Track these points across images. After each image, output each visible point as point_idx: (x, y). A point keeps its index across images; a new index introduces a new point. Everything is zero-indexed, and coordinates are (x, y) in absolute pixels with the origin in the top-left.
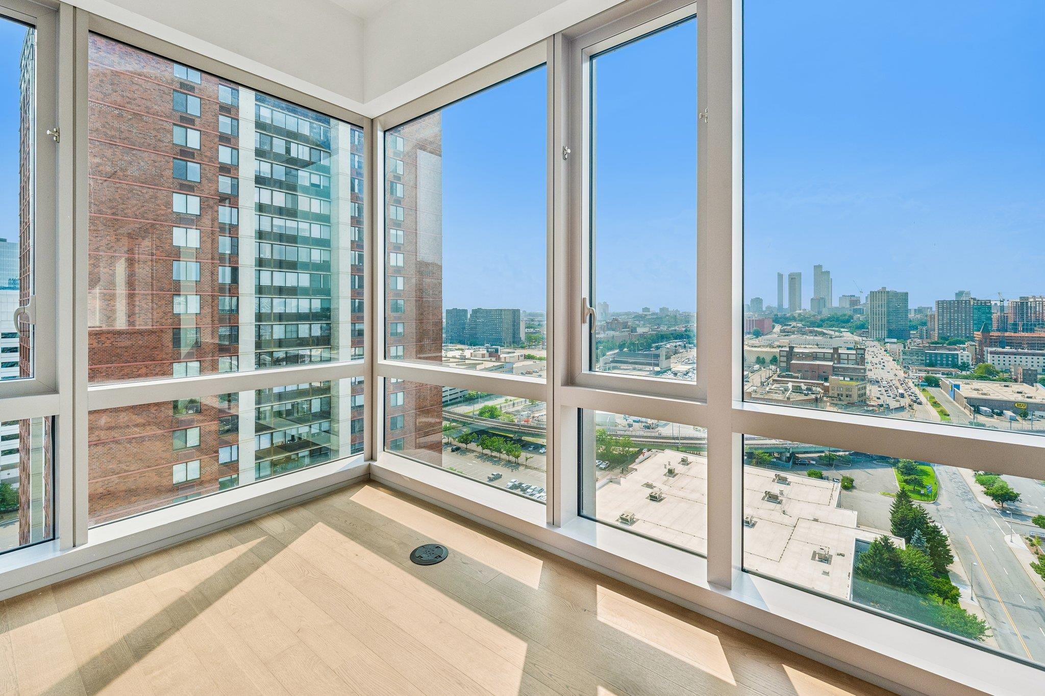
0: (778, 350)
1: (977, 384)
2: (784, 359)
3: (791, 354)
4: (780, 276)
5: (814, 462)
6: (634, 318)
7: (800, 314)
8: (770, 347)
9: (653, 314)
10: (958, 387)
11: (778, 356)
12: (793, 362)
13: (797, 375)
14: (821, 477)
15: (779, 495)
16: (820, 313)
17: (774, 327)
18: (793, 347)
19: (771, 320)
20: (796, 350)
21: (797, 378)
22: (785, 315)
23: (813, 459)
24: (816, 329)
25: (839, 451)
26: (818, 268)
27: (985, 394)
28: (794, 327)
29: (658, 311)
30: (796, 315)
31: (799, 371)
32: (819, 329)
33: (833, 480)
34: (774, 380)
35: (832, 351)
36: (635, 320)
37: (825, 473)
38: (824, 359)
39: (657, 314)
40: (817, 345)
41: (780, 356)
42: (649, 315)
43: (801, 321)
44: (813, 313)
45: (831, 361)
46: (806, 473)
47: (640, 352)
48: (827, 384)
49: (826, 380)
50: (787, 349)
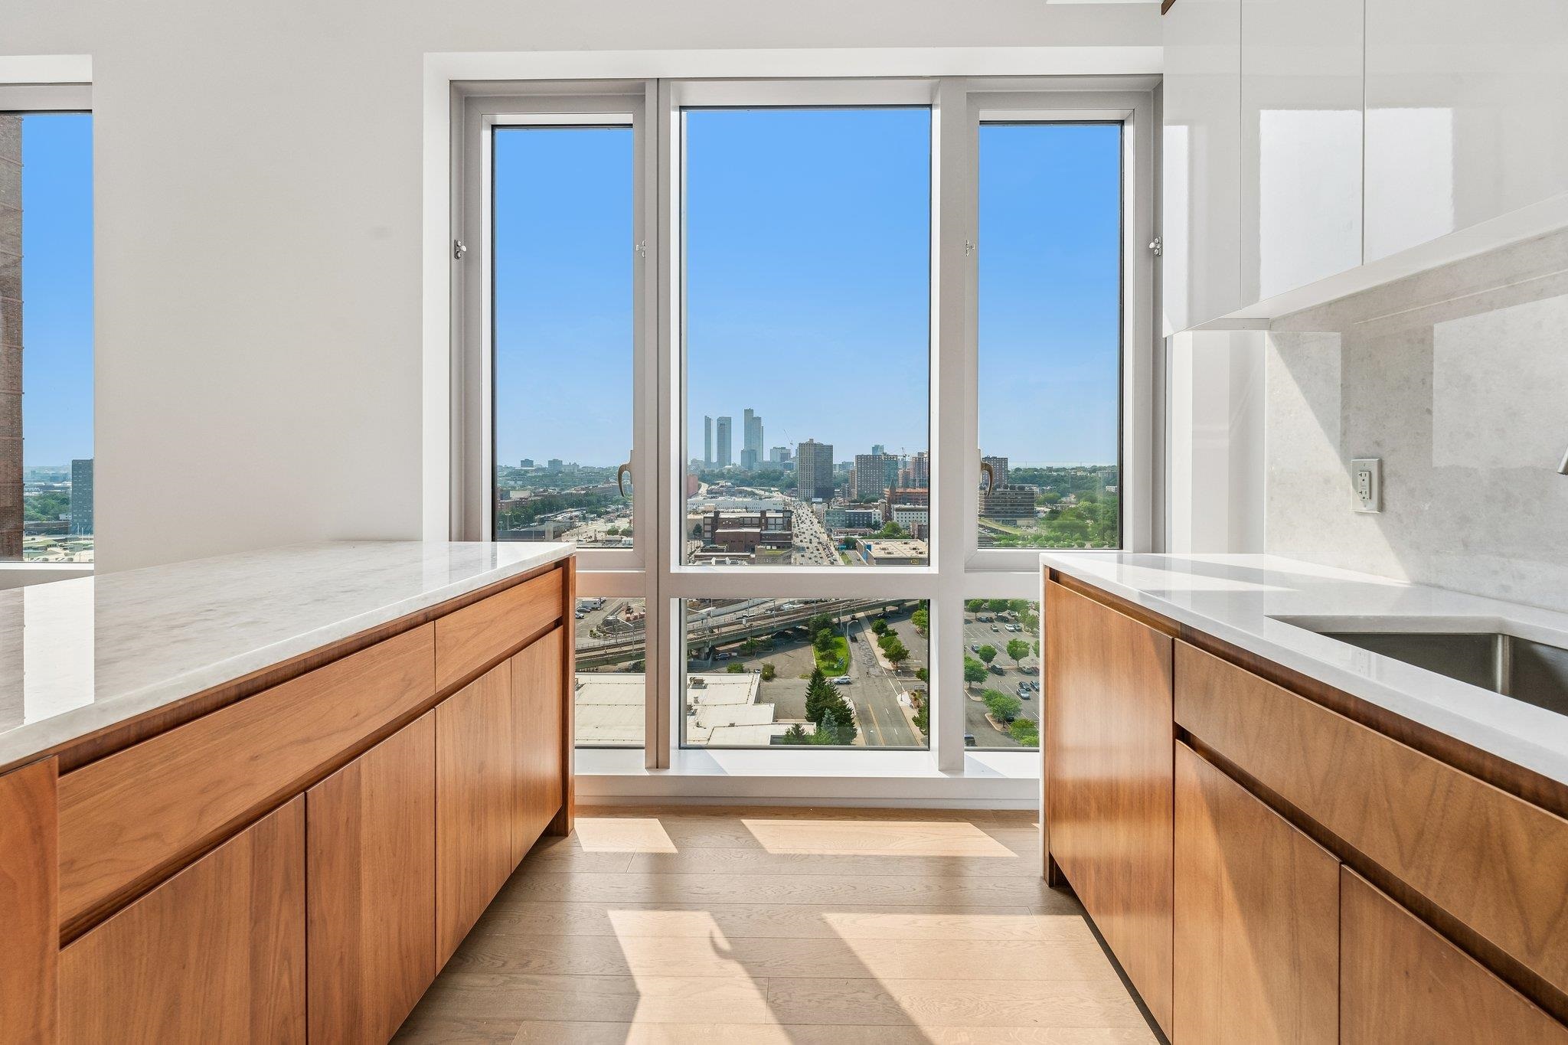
0: (701, 517)
1: (885, 543)
2: (708, 528)
3: (716, 521)
4: (708, 421)
5: (735, 654)
6: (506, 476)
7: (729, 470)
8: (694, 514)
9: (538, 470)
10: (869, 547)
11: (702, 525)
12: (717, 531)
13: (721, 547)
14: (742, 671)
15: (693, 704)
16: (750, 468)
17: (699, 487)
18: (719, 512)
19: (697, 478)
20: (722, 516)
21: (722, 551)
22: (713, 471)
23: (733, 650)
24: (746, 488)
25: (762, 635)
26: (749, 412)
27: (890, 553)
28: (722, 486)
29: (546, 465)
30: (725, 472)
31: (725, 542)
32: (749, 489)
33: (754, 672)
34: (696, 556)
35: (759, 515)
36: (508, 480)
37: (746, 665)
38: (752, 525)
39: (543, 469)
40: (746, 508)
41: (704, 524)
42: (532, 471)
43: (730, 478)
44: (743, 469)
45: (758, 527)
46: (725, 669)
47: (515, 529)
48: (753, 556)
49: (753, 551)
50: (712, 515)
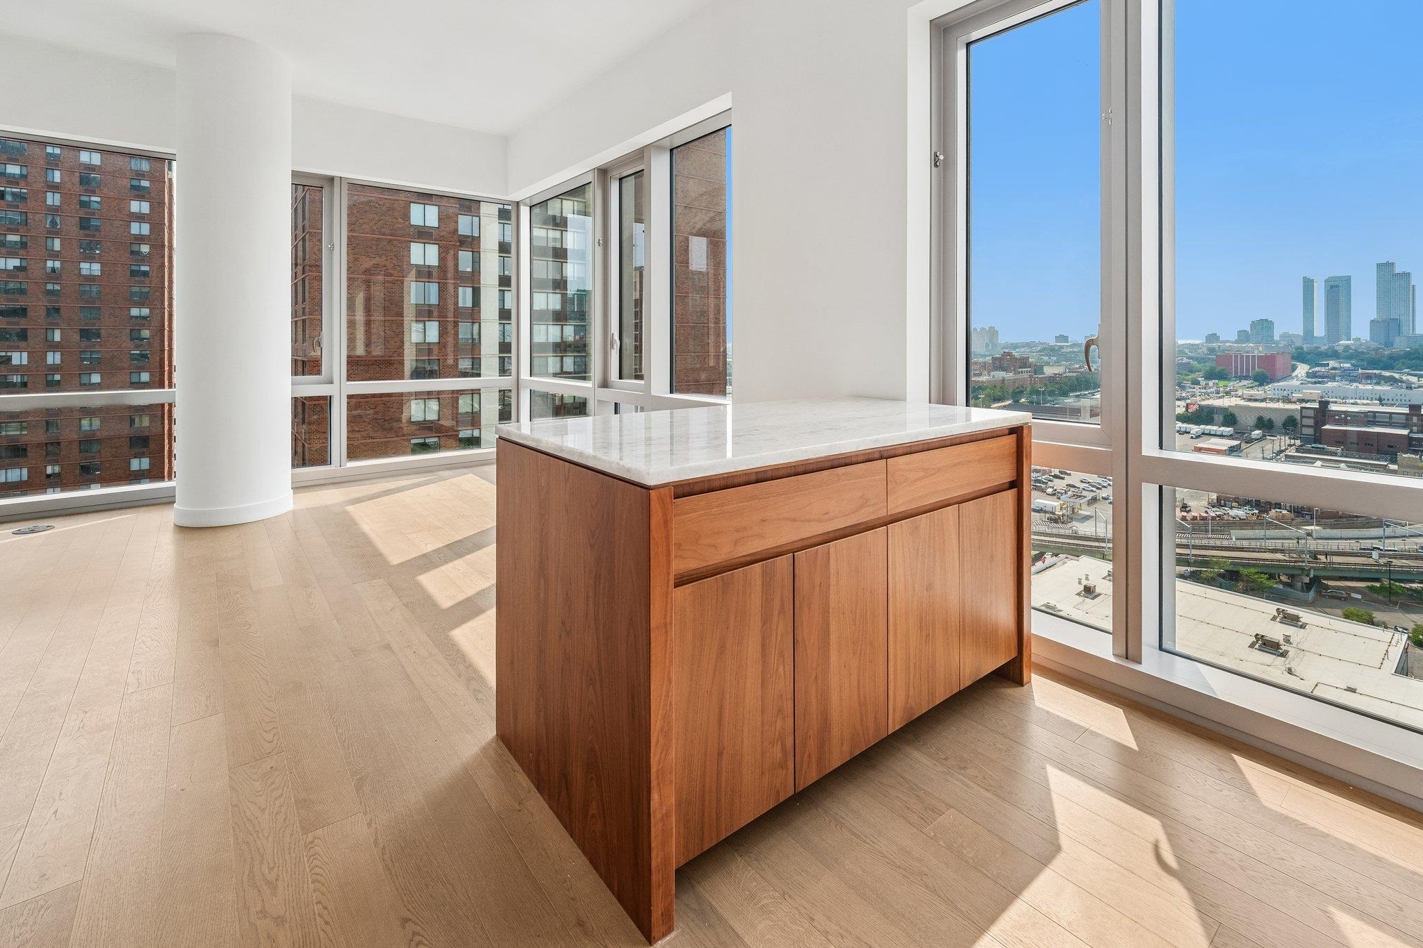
0: (1298, 406)
2: (1311, 422)
3: (1323, 413)
4: (1309, 284)
5: (1359, 597)
6: (1040, 351)
7: (1347, 347)
8: (1284, 402)
11: (1298, 417)
12: (1327, 427)
13: (1332, 449)
14: (1371, 622)
15: (1282, 642)
16: (1389, 344)
17: (1294, 368)
18: (1328, 403)
19: (1289, 356)
20: (1333, 407)
21: (1335, 454)
22: (1317, 347)
23: (1356, 590)
24: (1379, 372)
25: (1413, 581)
26: (1386, 267)
28: (1334, 369)
30: (1340, 349)
31: (1338, 443)
32: (1387, 374)
33: (1396, 629)
34: (1287, 456)
35: (1407, 411)
36: (1041, 355)
37: (1378, 616)
38: (1390, 424)
40: (1380, 400)
41: (1302, 417)
42: (1066, 346)
43: (1350, 358)
44: (1374, 344)
45: (1404, 427)
46: (1339, 612)
47: (1048, 405)
48: (1394, 467)
49: (1394, 461)
50: (1316, 405)
